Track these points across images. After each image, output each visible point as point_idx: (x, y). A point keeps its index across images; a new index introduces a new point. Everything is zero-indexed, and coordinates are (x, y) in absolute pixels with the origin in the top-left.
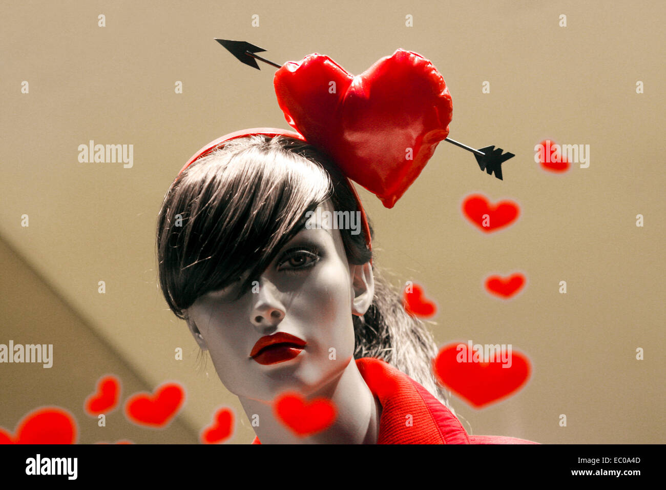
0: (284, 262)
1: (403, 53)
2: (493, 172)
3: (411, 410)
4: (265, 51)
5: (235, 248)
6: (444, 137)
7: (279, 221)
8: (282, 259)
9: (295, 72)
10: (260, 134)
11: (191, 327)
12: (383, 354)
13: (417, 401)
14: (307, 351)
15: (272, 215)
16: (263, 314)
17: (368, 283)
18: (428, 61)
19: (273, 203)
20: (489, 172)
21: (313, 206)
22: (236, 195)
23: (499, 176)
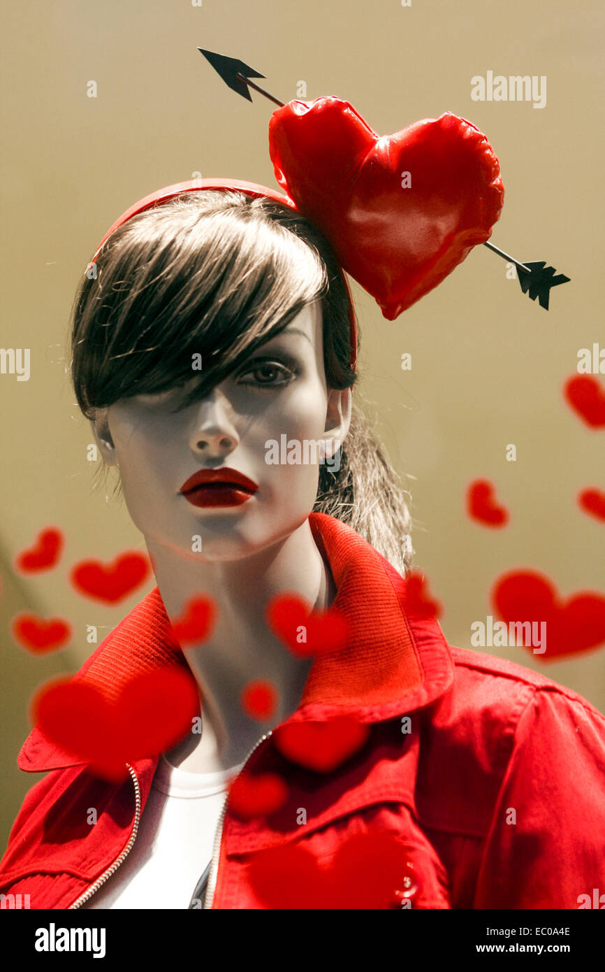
0: (249, 372)
1: (453, 118)
2: (538, 297)
3: (376, 598)
4: (263, 77)
5: (186, 344)
6: (483, 240)
7: (252, 318)
8: (246, 370)
9: (302, 116)
10: (240, 191)
11: (96, 430)
12: (340, 510)
13: (386, 587)
14: (258, 499)
15: (244, 308)
16: (210, 440)
17: (343, 415)
18: (483, 135)
19: (247, 292)
20: (533, 297)
21: (298, 306)
22: (200, 272)
23: (545, 304)
